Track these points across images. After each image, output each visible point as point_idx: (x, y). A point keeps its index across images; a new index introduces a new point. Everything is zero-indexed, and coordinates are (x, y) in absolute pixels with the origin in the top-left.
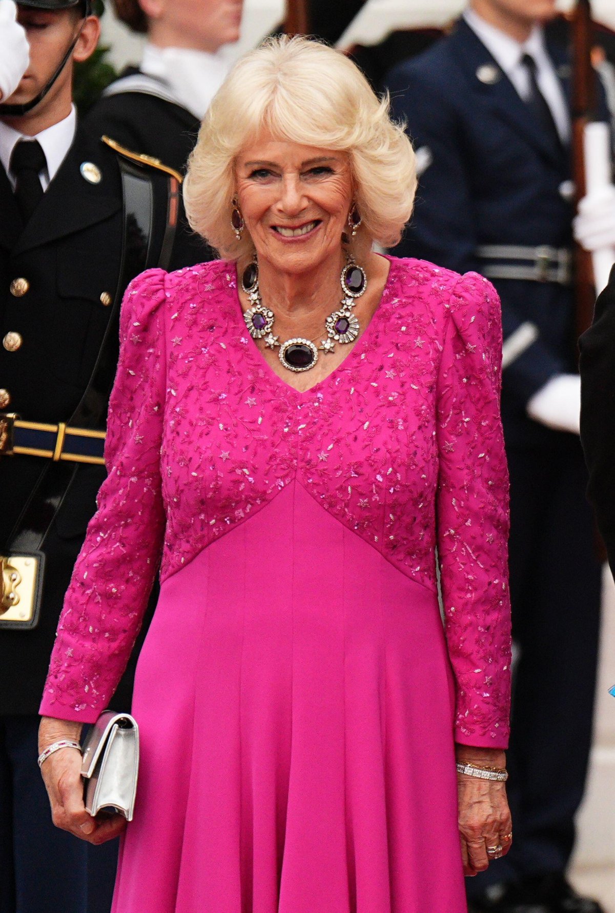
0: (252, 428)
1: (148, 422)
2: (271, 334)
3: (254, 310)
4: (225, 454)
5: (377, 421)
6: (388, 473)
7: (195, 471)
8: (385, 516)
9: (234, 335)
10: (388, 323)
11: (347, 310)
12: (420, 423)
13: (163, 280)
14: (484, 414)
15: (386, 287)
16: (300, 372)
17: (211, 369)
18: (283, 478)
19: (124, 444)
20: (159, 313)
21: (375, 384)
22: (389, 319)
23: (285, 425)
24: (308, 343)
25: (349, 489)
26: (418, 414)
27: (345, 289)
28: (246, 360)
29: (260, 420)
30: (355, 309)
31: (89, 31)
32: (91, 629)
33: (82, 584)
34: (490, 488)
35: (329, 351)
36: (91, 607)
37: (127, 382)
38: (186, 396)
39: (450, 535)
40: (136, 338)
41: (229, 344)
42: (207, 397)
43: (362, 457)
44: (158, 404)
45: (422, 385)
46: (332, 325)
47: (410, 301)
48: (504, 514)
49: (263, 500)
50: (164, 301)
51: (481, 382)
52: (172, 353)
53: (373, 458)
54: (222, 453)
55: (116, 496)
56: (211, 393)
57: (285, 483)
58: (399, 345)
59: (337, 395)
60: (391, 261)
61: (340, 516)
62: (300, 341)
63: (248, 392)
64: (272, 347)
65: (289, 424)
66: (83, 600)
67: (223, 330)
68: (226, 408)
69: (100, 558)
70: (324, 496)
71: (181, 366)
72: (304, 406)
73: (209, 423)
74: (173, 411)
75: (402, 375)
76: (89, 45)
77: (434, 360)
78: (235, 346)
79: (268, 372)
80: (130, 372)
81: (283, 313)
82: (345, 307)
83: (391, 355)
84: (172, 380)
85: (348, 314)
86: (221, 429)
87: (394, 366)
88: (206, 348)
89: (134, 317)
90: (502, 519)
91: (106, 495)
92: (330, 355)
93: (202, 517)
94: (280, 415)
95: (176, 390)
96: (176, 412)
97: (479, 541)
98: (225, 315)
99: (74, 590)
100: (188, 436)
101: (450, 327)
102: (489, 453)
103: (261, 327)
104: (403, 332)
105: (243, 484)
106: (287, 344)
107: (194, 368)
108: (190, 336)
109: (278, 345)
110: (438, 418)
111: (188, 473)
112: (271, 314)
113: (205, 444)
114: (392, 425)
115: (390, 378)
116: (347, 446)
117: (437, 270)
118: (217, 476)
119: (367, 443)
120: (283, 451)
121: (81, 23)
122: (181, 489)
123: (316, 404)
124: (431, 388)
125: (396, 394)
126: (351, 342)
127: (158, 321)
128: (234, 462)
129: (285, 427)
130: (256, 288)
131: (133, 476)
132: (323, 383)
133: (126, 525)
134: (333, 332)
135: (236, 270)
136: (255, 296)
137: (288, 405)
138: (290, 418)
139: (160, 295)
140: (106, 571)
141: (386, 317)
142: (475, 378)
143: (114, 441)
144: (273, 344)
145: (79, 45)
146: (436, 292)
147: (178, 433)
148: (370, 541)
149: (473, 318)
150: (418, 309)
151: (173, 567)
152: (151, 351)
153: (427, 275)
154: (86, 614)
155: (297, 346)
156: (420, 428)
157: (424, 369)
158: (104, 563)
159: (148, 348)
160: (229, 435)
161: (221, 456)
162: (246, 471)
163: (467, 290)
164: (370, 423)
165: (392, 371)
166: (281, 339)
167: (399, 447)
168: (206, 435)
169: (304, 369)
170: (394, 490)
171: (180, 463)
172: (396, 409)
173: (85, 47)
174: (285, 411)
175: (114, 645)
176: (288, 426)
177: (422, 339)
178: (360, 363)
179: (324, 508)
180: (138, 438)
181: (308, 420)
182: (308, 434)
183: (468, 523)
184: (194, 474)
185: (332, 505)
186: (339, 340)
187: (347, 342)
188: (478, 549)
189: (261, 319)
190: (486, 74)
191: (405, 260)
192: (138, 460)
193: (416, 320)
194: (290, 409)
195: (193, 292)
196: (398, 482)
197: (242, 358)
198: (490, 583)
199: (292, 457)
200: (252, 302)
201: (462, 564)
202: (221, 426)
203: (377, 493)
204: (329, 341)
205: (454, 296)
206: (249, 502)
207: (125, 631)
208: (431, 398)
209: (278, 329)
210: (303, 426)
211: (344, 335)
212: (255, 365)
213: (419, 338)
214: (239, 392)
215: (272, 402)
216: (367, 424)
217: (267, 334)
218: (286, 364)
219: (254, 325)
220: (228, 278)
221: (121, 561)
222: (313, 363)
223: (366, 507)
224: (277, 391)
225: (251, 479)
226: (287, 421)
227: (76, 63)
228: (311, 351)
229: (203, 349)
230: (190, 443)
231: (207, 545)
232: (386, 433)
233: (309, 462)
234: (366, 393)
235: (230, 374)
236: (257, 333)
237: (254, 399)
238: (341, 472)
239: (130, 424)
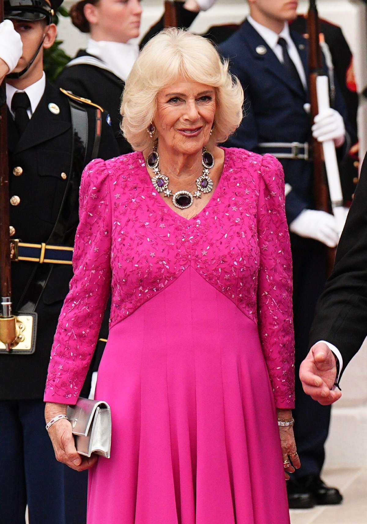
0: (165, 240)
1: (102, 240)
2: (167, 189)
3: (157, 177)
4: (152, 254)
5: (231, 233)
6: (240, 260)
7: (137, 264)
9: (148, 191)
10: (229, 182)
11: (206, 175)
12: (252, 234)
13: (105, 164)
14: (280, 229)
15: (225, 163)
16: (184, 209)
17: (138, 210)
18: (184, 265)
19: (87, 253)
20: (106, 182)
21: (227, 214)
22: (229, 180)
23: (182, 237)
24: (188, 193)
25: (220, 269)
26: (251, 229)
27: (204, 164)
28: (157, 204)
29: (169, 235)
30: (210, 174)
31: (50, 32)
32: (72, 354)
33: (65, 330)
34: (285, 269)
35: (199, 198)
36: (71, 342)
37: (88, 220)
38: (126, 225)
39: (265, 295)
40: (94, 196)
41: (146, 196)
42: (138, 225)
43: (226, 252)
44: (108, 231)
45: (251, 214)
46: (200, 183)
47: (239, 170)
49: (175, 278)
50: (108, 175)
51: (279, 212)
52: (115, 203)
53: (231, 253)
54: (151, 254)
55: (83, 281)
56: (140, 222)
57: (185, 268)
58: (237, 193)
59: (208, 221)
60: (224, 150)
61: (214, 284)
62: (183, 192)
63: (160, 221)
64: (168, 196)
65: (185, 237)
66: (66, 339)
67: (142, 189)
68: (150, 230)
69: (75, 316)
70: (206, 274)
71: (122, 209)
72: (191, 226)
73: (141, 238)
74: (120, 233)
75: (241, 209)
77: (255, 201)
78: (150, 197)
79: (169, 210)
80: (91, 214)
81: (174, 177)
83: (234, 199)
84: (117, 217)
85: (207, 177)
86: (149, 241)
87: (235, 204)
88: (134, 199)
89: (92, 185)
91: (76, 282)
92: (199, 200)
93: (141, 288)
94: (179, 232)
95: (120, 222)
96: (122, 233)
97: (280, 297)
98: (142, 181)
100: (130, 246)
101: (262, 184)
102: (283, 250)
103: (162, 186)
104: (238, 186)
105: (163, 269)
106: (177, 194)
107: (129, 210)
108: (124, 193)
109: (172, 194)
110: (259, 232)
111: (132, 266)
112: (167, 179)
113: (140, 249)
114: (239, 234)
115: (234, 211)
116: (217, 247)
117: (250, 154)
118: (149, 266)
119: (227, 245)
120: (182, 251)
121: (47, 28)
122: (128, 274)
123: (198, 226)
124: (255, 216)
125: (239, 219)
126: (210, 192)
127: (106, 186)
128: (158, 258)
129: (183, 238)
130: (157, 166)
131: (93, 269)
132: (200, 214)
133: (89, 297)
134: (201, 187)
135: (143, 158)
136: (157, 170)
137: (182, 226)
138: (184, 234)
139: (105, 172)
140: (79, 322)
141: (227, 179)
142: (275, 210)
144: (169, 194)
145: (46, 40)
146: (252, 165)
147: (123, 245)
148: (230, 298)
149: (273, 178)
150: (244, 174)
151: (121, 317)
152: (103, 202)
153: (246, 156)
154: (69, 346)
155: (181, 195)
156: (252, 236)
157: (251, 205)
158: (77, 318)
159: (101, 201)
160: (153, 244)
161: (151, 255)
162: (164, 262)
163: (268, 163)
164: (228, 234)
165: (235, 207)
166: (173, 192)
167: (244, 247)
168: (141, 244)
169: (186, 207)
170: (243, 270)
171: (127, 260)
172: (239, 227)
173: (49, 41)
174: (181, 230)
175: (85, 362)
176: (184, 238)
177: (248, 190)
178: (217, 204)
179: (207, 281)
180: (95, 249)
181: (194, 234)
182: (195, 242)
183: (275, 288)
184: (136, 265)
185: (211, 279)
186: (203, 191)
187: (207, 192)
188: (279, 302)
189: (162, 181)
191: (232, 149)
192: (95, 261)
193: (244, 180)
194: (184, 228)
195: (123, 170)
196: (244, 265)
198: (285, 320)
199: (188, 254)
200: (156, 173)
202: (148, 239)
203: (235, 271)
204: (198, 191)
205: (262, 167)
206: (166, 279)
207: (90, 354)
208: (256, 221)
209: (171, 187)
210: (192, 237)
211: (206, 188)
212: (162, 207)
214: (155, 221)
215: (174, 225)
216: (226, 235)
217: (166, 189)
218: (176, 205)
219: (158, 185)
220: (140, 161)
221: (87, 316)
222: (191, 204)
223: (229, 279)
224: (176, 219)
225: (167, 267)
226: (183, 235)
228: (190, 197)
229: (133, 200)
230: (132, 249)
231: (143, 304)
232: (237, 239)
233: (197, 256)
234: (223, 219)
235: (149, 212)
236: (160, 189)
237: (164, 224)
238: (215, 261)
239: (90, 242)
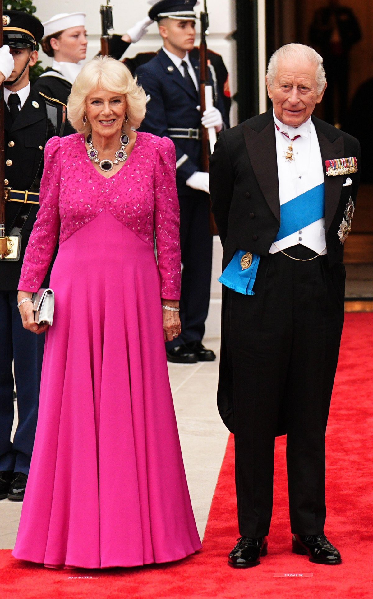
0: (91, 191)
1: (54, 189)
3: (91, 150)
4: (81, 200)
5: (134, 188)
6: (138, 206)
8: (137, 221)
9: (84, 159)
10: (136, 155)
11: (122, 150)
12: (148, 189)
13: (59, 140)
14: (170, 185)
15: (136, 142)
16: (107, 171)
17: (76, 171)
18: (101, 208)
19: (46, 197)
20: (58, 152)
21: (133, 176)
22: (137, 153)
24: (110, 161)
25: (124, 211)
26: (148, 186)
27: (122, 143)
29: (93, 188)
30: (125, 149)
31: (34, 56)
32: (35, 260)
33: (32, 245)
34: (173, 211)
35: (117, 164)
36: (35, 253)
37: (47, 175)
38: (68, 180)
39: (159, 227)
40: (50, 160)
41: (82, 162)
42: (75, 180)
43: (129, 200)
44: (58, 183)
45: (149, 176)
46: (117, 155)
47: (144, 147)
48: (178, 220)
49: (95, 216)
50: (60, 147)
51: (169, 175)
52: (62, 166)
53: (132, 201)
55: (43, 215)
57: (102, 210)
58: (141, 162)
59: (120, 179)
60: (137, 133)
61: (121, 221)
62: (107, 160)
63: (89, 179)
64: (97, 163)
66: (32, 250)
67: (80, 157)
68: (82, 184)
69: (38, 236)
70: (116, 214)
71: (66, 170)
72: (108, 183)
73: (76, 190)
74: (63, 185)
75: (142, 172)
76: (34, 61)
77: (153, 167)
78: (84, 163)
79: (96, 171)
80: (48, 172)
81: (101, 150)
82: (122, 149)
83: (138, 166)
84: (63, 175)
85: (123, 151)
87: (139, 169)
88: (74, 163)
89: (49, 153)
90: (177, 221)
91: (40, 214)
92: (117, 165)
93: (74, 222)
94: (100, 186)
95: (64, 178)
97: (169, 229)
98: (81, 152)
99: (29, 247)
100: (68, 194)
101: (158, 155)
102: (172, 199)
103: (94, 156)
104: (142, 158)
105: (88, 210)
106: (102, 162)
107: (70, 171)
108: (69, 160)
109: (99, 162)
110: (155, 187)
111: (69, 207)
112: (97, 151)
113: (75, 197)
114: (139, 189)
115: (138, 173)
116: (124, 197)
117: (153, 136)
118: (79, 208)
119: (130, 196)
120: (101, 199)
121: (31, 53)
122: (66, 212)
123: (113, 183)
124: (152, 177)
125: (140, 179)
126: (124, 161)
127: (58, 154)
128: (84, 203)
130: (91, 143)
131: (49, 207)
132: (115, 175)
133: (47, 225)
134: (118, 157)
135: (84, 137)
136: (91, 145)
137: (103, 183)
138: (104, 187)
139: (58, 145)
140: (40, 240)
141: (136, 153)
142: (167, 173)
143: (42, 195)
145: (31, 60)
146: (153, 144)
147: (65, 193)
148: (131, 229)
149: (166, 153)
150: (147, 150)
151: (64, 239)
152: (55, 165)
153: (150, 138)
154: (34, 255)
155: (106, 162)
156: (148, 190)
157: (149, 170)
158: (39, 238)
159: (54, 164)
160: (83, 193)
162: (88, 206)
163: (163, 143)
165: (138, 171)
166: (100, 160)
167: (141, 197)
168: (75, 193)
169: (108, 170)
170: (140, 212)
171: (66, 203)
172: (140, 184)
173: (33, 61)
174: (102, 185)
175: (43, 266)
176: (103, 190)
178: (127, 168)
179: (116, 218)
180: (51, 195)
181: (110, 188)
182: (110, 193)
183: (166, 223)
184: (71, 207)
185: (118, 217)
186: (120, 160)
188: (169, 232)
189: (93, 153)
190: (170, 69)
191: (142, 133)
192: (51, 202)
193: (147, 154)
195: (69, 144)
196: (141, 209)
197: (87, 166)
198: (173, 243)
199: (105, 201)
200: (90, 147)
201: (164, 237)
202: (80, 190)
203: (134, 213)
204: (117, 160)
205: (159, 145)
206: (90, 217)
207: (47, 261)
208: (152, 180)
209: (99, 157)
210: (108, 190)
211: (122, 158)
212: (91, 169)
213: (148, 160)
214: (86, 178)
215: (97, 182)
216: (130, 189)
217: (96, 158)
218: (102, 169)
219: (91, 155)
220: (81, 139)
221: (45, 237)
222: (111, 168)
223: (130, 218)
224: (99, 178)
225: (91, 209)
227: (30, 67)
228: (111, 164)
229: (73, 164)
230: (69, 196)
231: (76, 231)
232: (137, 192)
233: (110, 203)
234: (130, 178)
235: (83, 172)
236: (92, 158)
237: (91, 181)
238: (121, 206)
239: (48, 190)
